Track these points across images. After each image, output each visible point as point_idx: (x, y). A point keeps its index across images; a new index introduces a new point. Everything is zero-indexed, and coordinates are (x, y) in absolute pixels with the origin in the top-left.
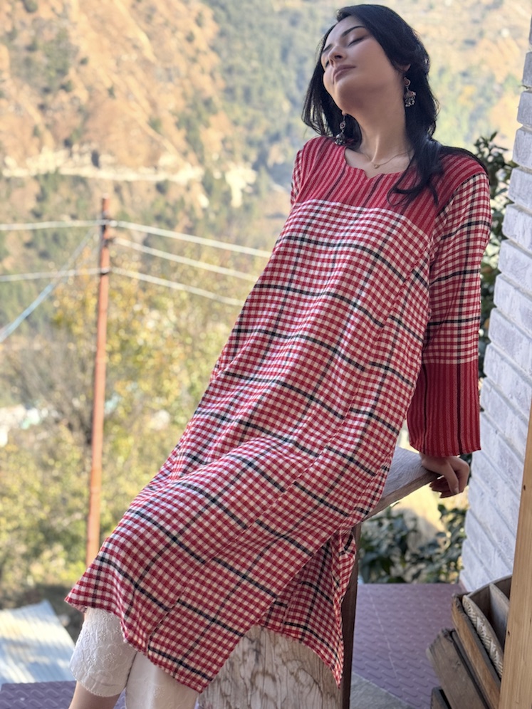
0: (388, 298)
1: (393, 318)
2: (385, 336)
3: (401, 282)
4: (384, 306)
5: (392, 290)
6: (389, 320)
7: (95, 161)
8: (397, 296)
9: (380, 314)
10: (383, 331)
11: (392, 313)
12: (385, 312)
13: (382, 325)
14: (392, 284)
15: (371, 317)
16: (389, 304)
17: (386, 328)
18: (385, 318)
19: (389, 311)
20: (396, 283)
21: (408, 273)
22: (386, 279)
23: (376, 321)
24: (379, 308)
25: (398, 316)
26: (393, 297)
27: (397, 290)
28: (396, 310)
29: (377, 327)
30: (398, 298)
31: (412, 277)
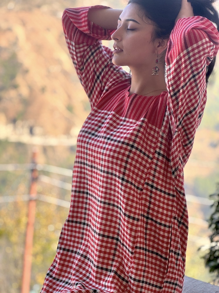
0: (143, 172)
1: (148, 184)
2: (144, 196)
3: (150, 160)
4: (141, 177)
5: (145, 166)
6: (145, 186)
7: (31, 132)
8: (148, 170)
9: (139, 183)
10: (143, 193)
11: (146, 181)
12: (142, 181)
13: (142, 190)
14: (144, 163)
15: (135, 186)
16: (144, 176)
17: (144, 191)
18: (143, 185)
19: (145, 180)
20: (147, 161)
21: (153, 154)
22: (140, 160)
23: (138, 188)
24: (138, 179)
25: (150, 183)
26: (146, 170)
27: (148, 165)
28: (149, 179)
29: (139, 191)
30: (149, 171)
31: (156, 155)
